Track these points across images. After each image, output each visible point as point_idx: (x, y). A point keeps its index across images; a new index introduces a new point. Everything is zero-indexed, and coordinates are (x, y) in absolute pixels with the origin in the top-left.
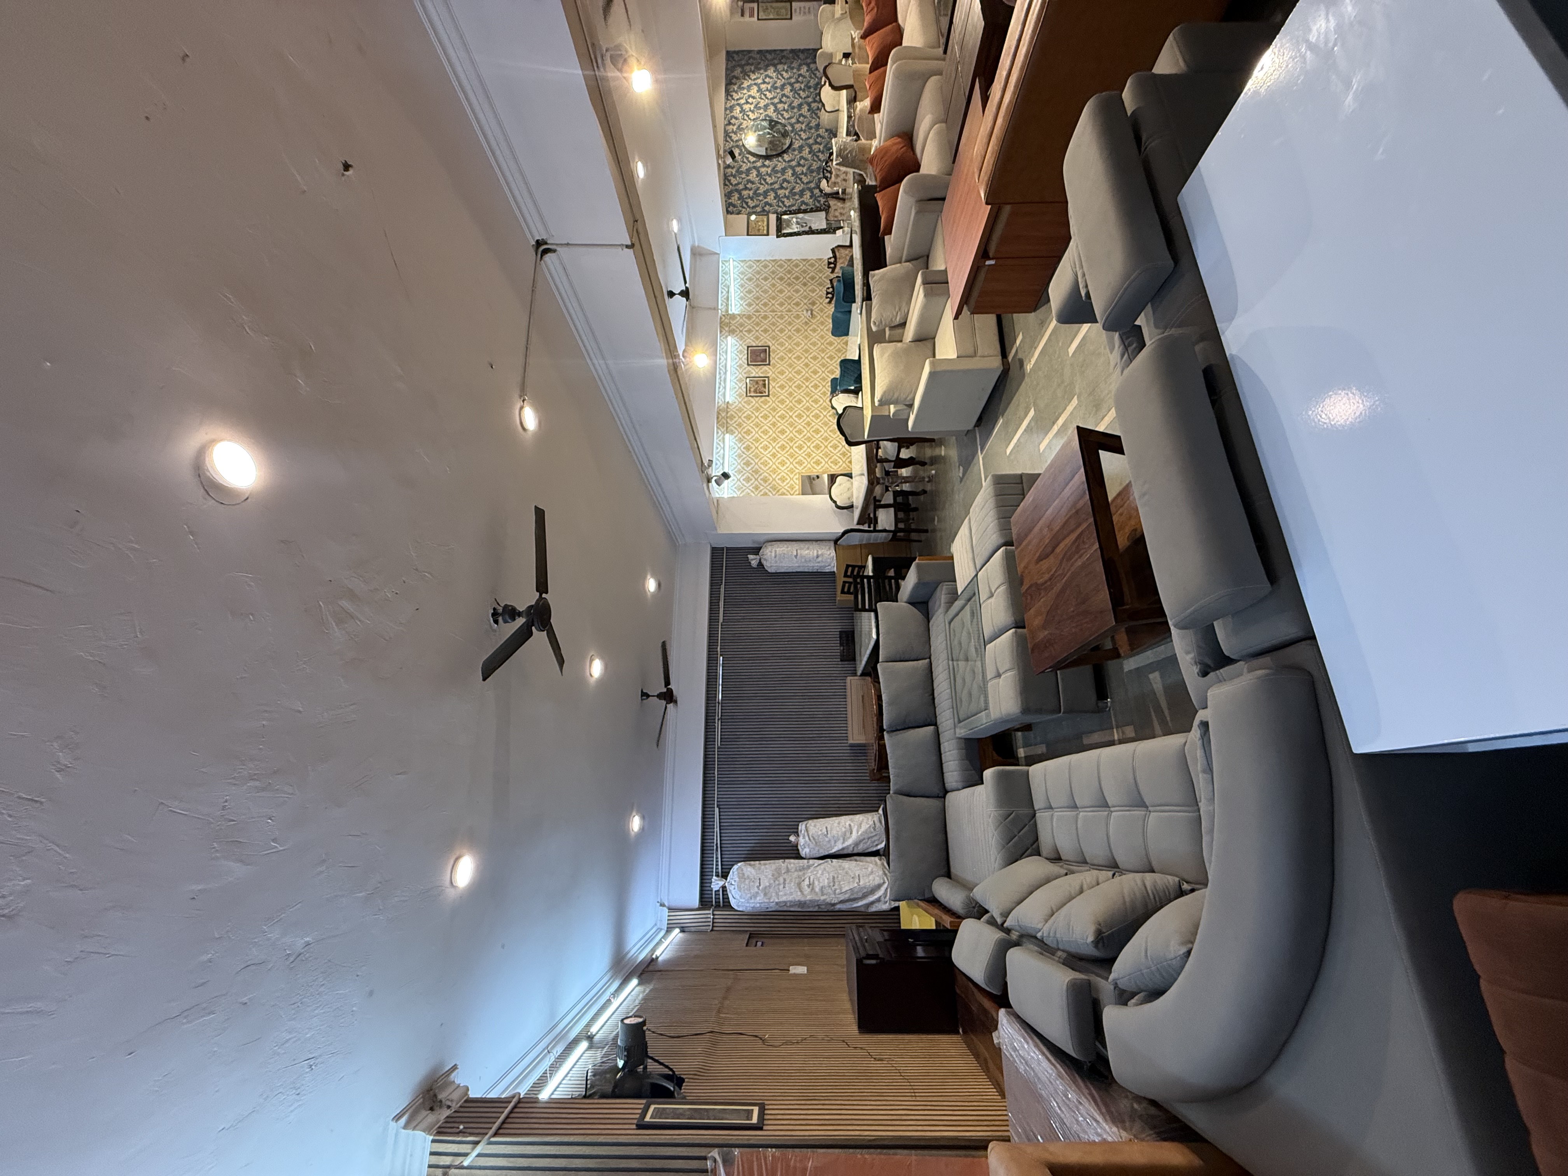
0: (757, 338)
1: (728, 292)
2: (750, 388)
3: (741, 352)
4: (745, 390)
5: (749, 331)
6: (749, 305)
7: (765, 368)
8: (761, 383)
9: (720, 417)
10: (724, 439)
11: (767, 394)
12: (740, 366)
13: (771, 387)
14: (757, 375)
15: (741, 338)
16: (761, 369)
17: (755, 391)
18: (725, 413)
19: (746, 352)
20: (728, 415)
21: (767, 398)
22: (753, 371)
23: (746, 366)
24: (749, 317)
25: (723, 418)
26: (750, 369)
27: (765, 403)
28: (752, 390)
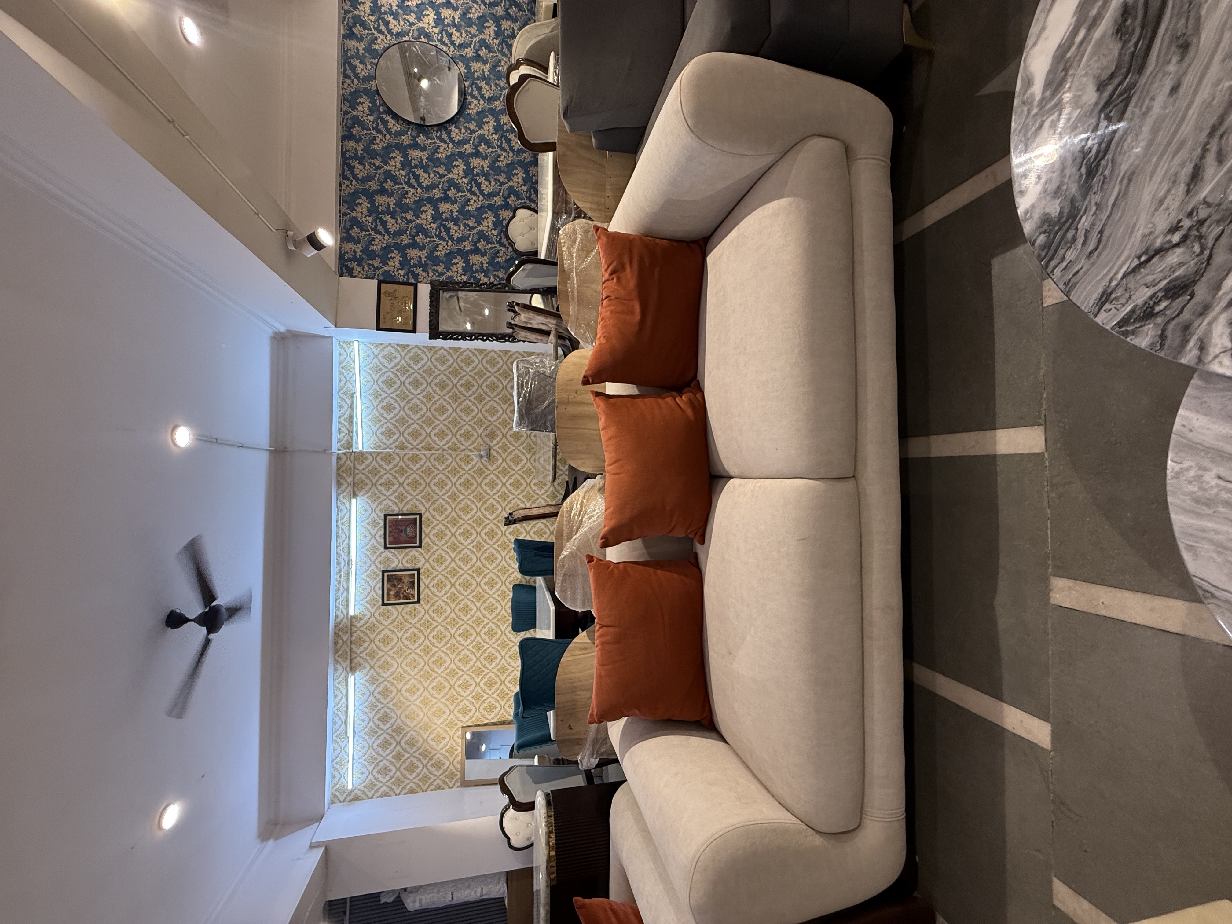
0: (401, 497)
1: (351, 407)
2: (389, 590)
3: (374, 523)
4: (381, 592)
5: (388, 485)
6: (389, 434)
7: (414, 552)
8: (406, 580)
9: (340, 641)
10: (346, 680)
11: (416, 600)
12: (374, 549)
13: (422, 584)
14: (400, 566)
15: (375, 498)
16: (407, 555)
17: (397, 596)
18: (348, 635)
19: (382, 523)
20: (354, 638)
21: (416, 605)
22: (394, 559)
23: (382, 549)
24: (387, 458)
25: (344, 643)
26: (390, 555)
27: (412, 614)
28: (392, 593)
